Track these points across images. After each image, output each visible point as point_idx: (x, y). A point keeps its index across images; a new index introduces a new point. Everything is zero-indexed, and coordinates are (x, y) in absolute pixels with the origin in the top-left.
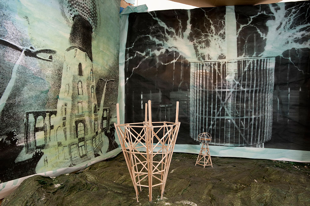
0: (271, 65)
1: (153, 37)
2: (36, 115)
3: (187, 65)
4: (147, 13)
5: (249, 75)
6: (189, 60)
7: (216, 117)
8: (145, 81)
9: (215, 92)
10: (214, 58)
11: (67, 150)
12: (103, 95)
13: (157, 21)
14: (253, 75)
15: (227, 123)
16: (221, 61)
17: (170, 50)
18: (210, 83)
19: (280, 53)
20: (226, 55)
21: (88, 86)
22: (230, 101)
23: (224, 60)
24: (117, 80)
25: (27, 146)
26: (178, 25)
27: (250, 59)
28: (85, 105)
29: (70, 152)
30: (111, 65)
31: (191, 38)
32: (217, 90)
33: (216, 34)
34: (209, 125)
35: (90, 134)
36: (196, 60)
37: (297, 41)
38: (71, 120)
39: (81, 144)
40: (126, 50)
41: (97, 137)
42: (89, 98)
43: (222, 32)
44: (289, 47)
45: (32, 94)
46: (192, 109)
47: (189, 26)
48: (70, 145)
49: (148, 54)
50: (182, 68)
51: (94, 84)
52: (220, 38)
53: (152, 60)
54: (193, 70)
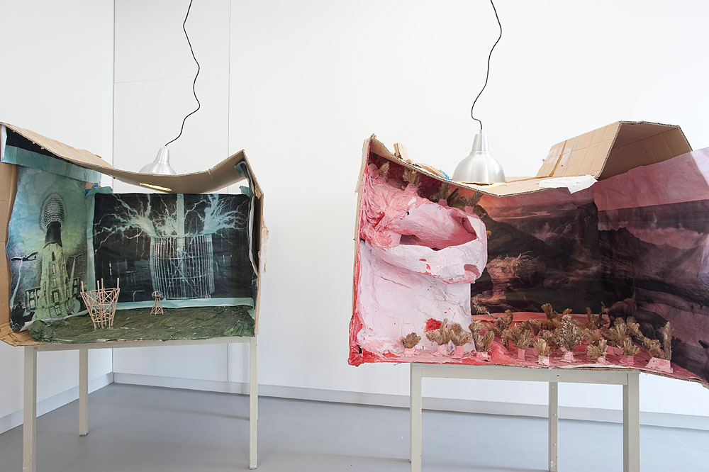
0: (210, 240)
1: (118, 216)
2: (30, 291)
3: (148, 239)
4: (111, 195)
5: (193, 247)
6: (150, 235)
7: (173, 279)
8: (112, 252)
9: (169, 260)
10: (169, 234)
11: (47, 310)
12: (73, 269)
13: (121, 203)
14: (197, 247)
15: (182, 282)
16: (173, 236)
17: (133, 227)
18: (165, 253)
19: (215, 231)
20: (177, 232)
21: (60, 266)
22: (182, 266)
23: (177, 236)
24: (86, 253)
25: (27, 308)
26: (140, 206)
27: (194, 236)
28: (58, 279)
29: (50, 312)
30: (79, 243)
31: (150, 217)
32: (170, 259)
33: (170, 215)
34: (168, 285)
35: (63, 299)
36: (155, 235)
37: (225, 223)
38: (49, 291)
39: (58, 306)
40: (94, 226)
41: (69, 301)
42: (61, 274)
43: (174, 214)
44: (221, 227)
45: (27, 281)
46: (152, 273)
47: (149, 207)
48: (49, 308)
49: (114, 229)
50: (144, 241)
51: (65, 263)
52: (173, 219)
53: (118, 235)
54: (152, 243)
